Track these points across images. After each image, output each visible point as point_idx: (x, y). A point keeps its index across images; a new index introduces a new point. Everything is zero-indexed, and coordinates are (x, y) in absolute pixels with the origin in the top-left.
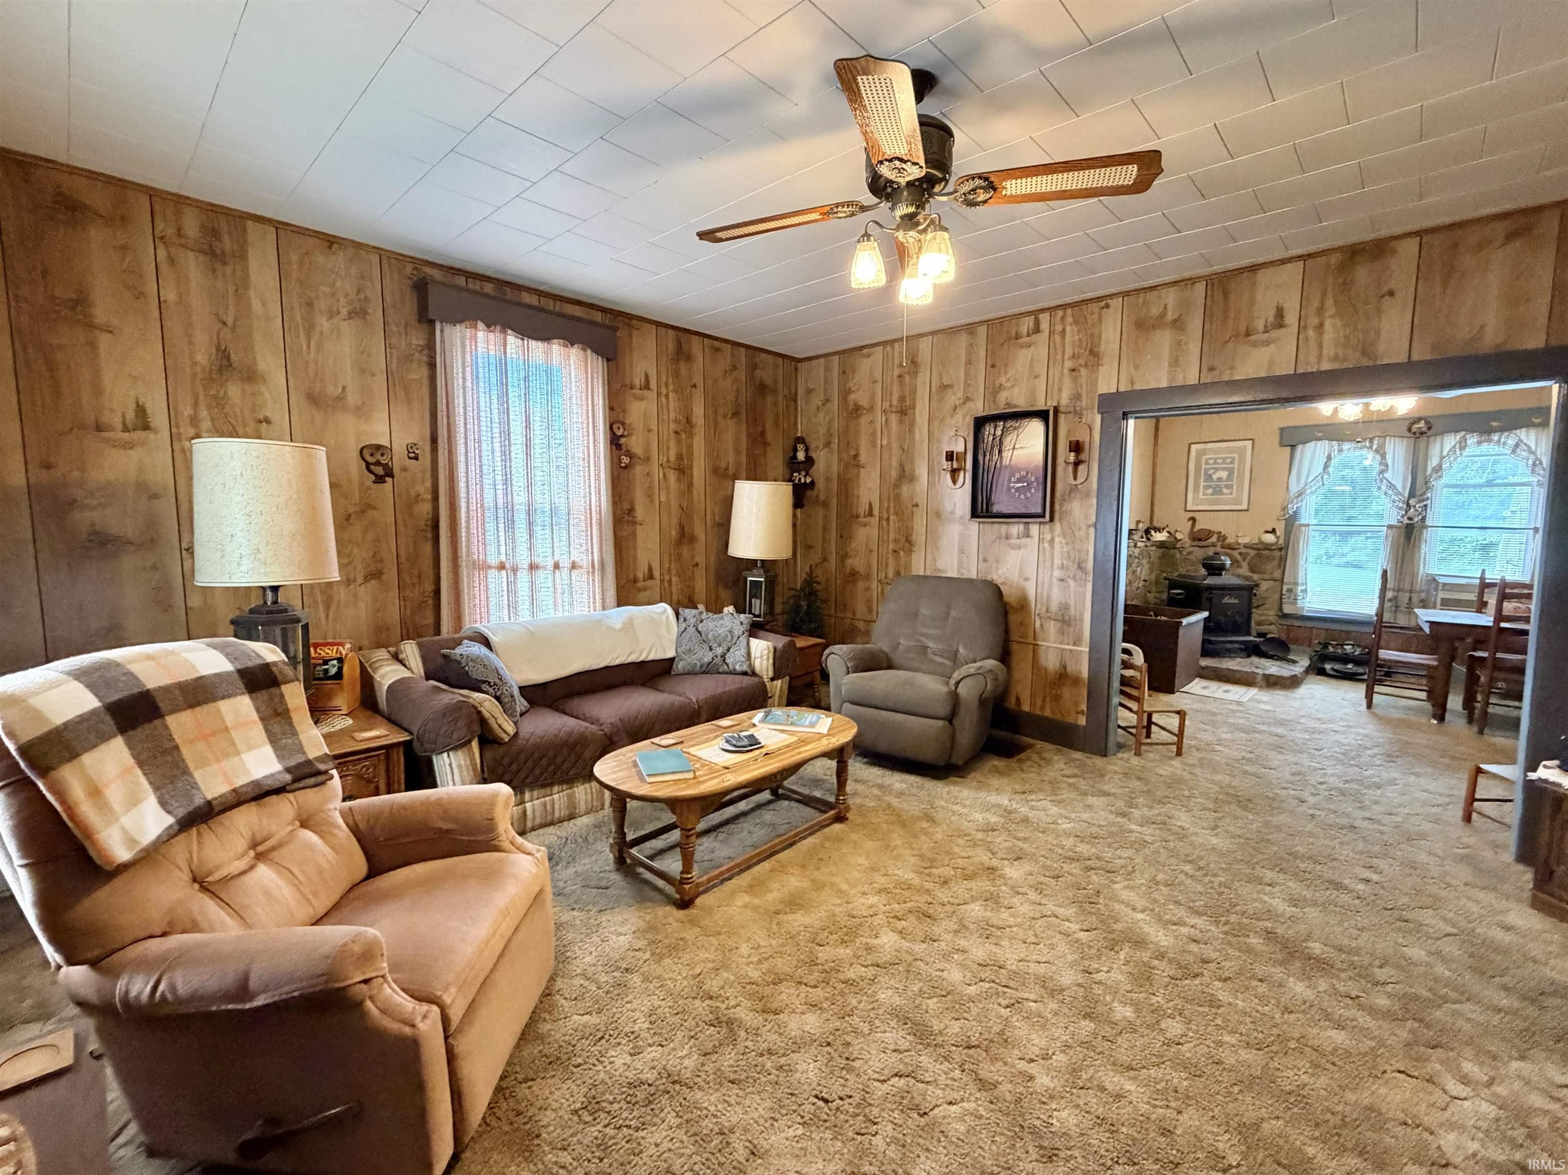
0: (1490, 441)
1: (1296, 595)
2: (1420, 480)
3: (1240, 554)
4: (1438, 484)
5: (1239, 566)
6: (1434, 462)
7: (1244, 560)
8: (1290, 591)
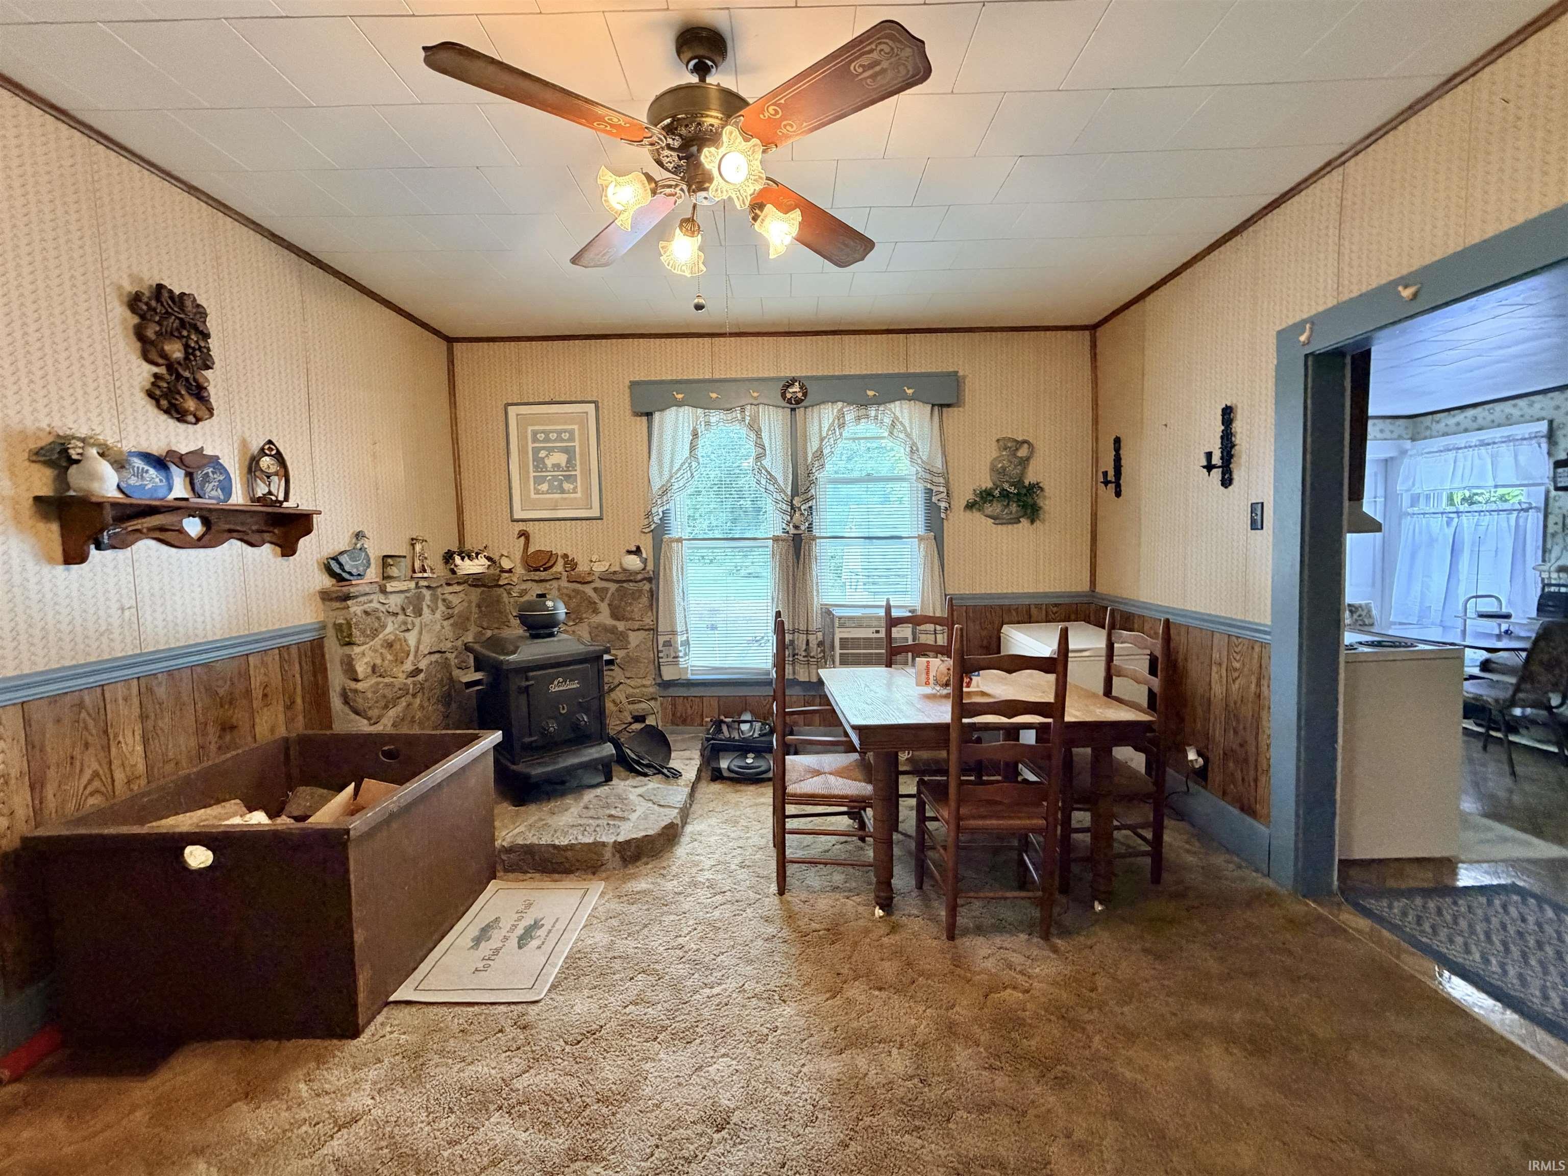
0: (867, 417)
1: (676, 651)
2: (801, 471)
4: (821, 476)
6: (813, 445)
8: (668, 644)
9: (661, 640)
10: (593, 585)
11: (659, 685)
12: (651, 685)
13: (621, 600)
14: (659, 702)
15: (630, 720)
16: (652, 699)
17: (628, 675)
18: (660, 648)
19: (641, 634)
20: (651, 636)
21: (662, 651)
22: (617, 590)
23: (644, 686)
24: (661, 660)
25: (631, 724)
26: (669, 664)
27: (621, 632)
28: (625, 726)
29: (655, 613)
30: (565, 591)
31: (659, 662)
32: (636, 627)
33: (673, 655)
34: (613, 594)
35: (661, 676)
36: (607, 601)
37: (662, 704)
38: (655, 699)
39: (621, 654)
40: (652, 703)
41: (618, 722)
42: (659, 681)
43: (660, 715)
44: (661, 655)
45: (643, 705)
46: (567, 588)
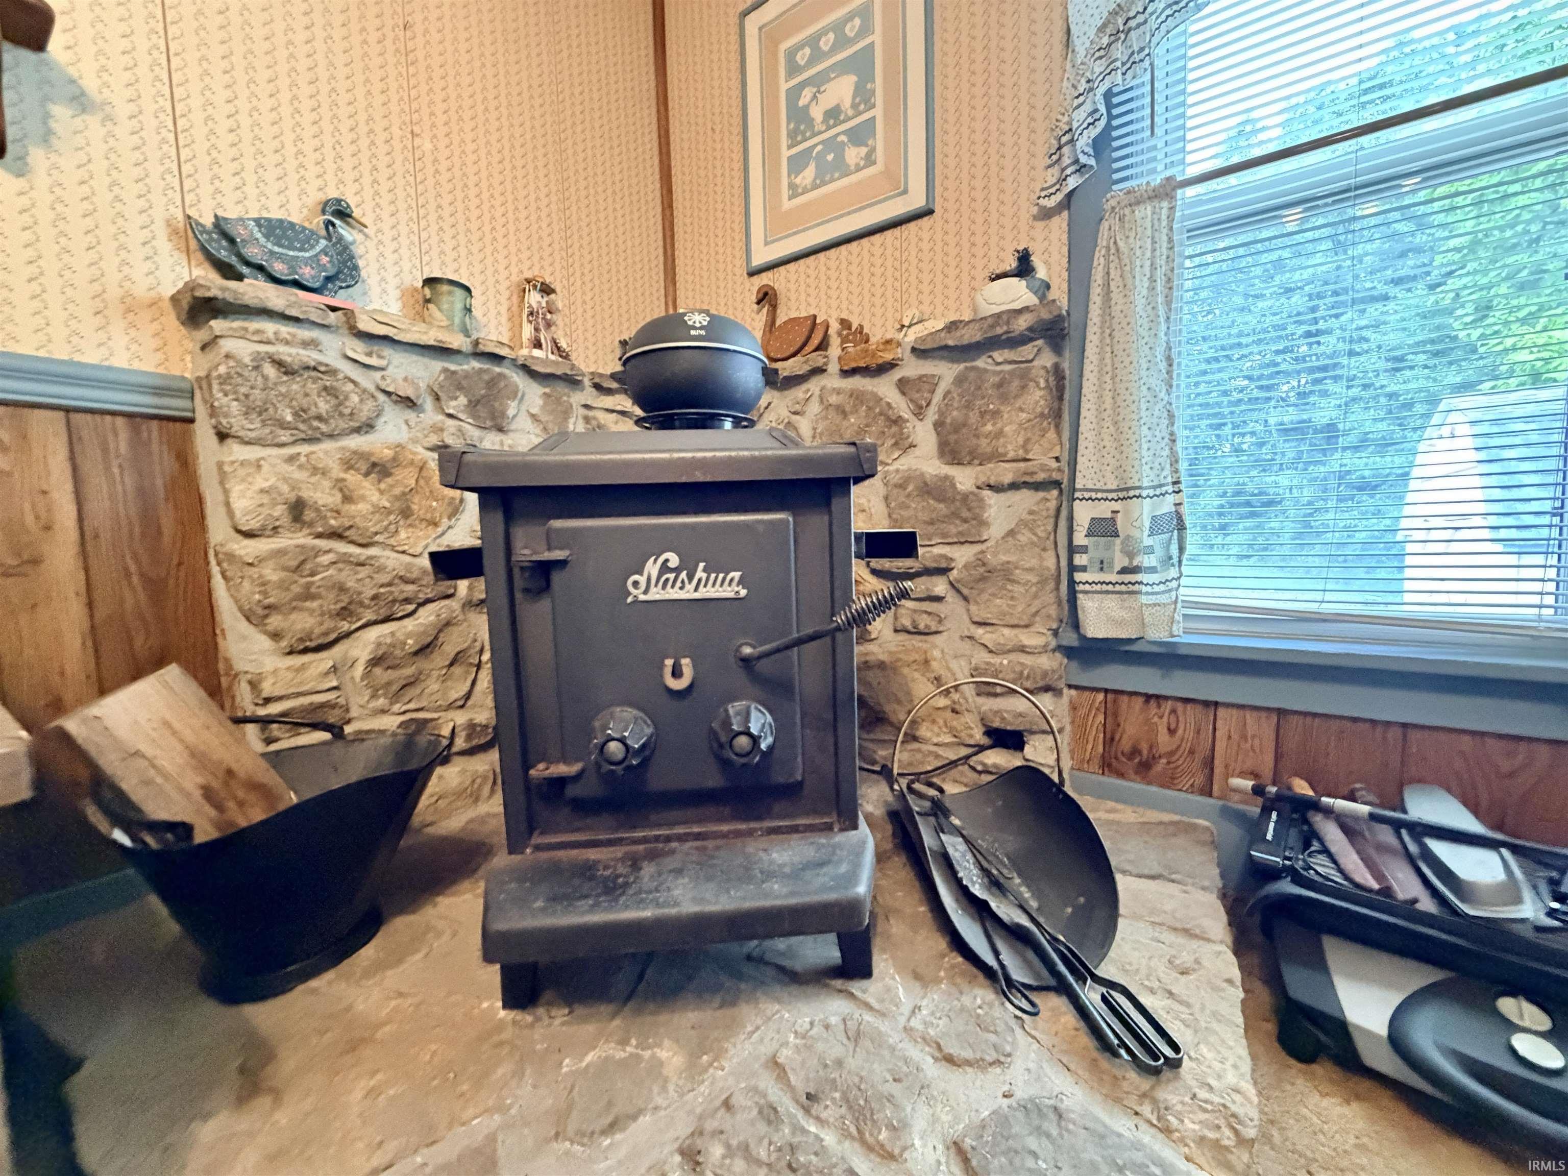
3: (903, 385)
5: (904, 445)
7: (919, 413)
9: (1084, 513)
10: (897, 374)
11: (1069, 652)
12: (1044, 649)
13: (968, 406)
14: (1065, 700)
15: (978, 736)
16: (1047, 689)
17: (981, 614)
18: (1080, 539)
19: (1025, 499)
20: (1053, 504)
21: (1084, 549)
22: (959, 380)
23: (1022, 649)
24: (1078, 576)
25: (981, 749)
26: (1106, 590)
27: (965, 497)
28: (964, 751)
29: (1066, 435)
30: (833, 399)
31: (1072, 583)
32: (1007, 479)
33: (1120, 561)
34: (947, 393)
35: (1076, 625)
36: (932, 415)
37: (1074, 708)
38: (1057, 692)
39: (962, 556)
40: (1045, 701)
41: (948, 739)
42: (1070, 639)
43: (1064, 741)
44: (1079, 560)
45: (1019, 704)
46: (838, 392)
